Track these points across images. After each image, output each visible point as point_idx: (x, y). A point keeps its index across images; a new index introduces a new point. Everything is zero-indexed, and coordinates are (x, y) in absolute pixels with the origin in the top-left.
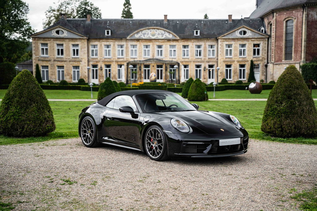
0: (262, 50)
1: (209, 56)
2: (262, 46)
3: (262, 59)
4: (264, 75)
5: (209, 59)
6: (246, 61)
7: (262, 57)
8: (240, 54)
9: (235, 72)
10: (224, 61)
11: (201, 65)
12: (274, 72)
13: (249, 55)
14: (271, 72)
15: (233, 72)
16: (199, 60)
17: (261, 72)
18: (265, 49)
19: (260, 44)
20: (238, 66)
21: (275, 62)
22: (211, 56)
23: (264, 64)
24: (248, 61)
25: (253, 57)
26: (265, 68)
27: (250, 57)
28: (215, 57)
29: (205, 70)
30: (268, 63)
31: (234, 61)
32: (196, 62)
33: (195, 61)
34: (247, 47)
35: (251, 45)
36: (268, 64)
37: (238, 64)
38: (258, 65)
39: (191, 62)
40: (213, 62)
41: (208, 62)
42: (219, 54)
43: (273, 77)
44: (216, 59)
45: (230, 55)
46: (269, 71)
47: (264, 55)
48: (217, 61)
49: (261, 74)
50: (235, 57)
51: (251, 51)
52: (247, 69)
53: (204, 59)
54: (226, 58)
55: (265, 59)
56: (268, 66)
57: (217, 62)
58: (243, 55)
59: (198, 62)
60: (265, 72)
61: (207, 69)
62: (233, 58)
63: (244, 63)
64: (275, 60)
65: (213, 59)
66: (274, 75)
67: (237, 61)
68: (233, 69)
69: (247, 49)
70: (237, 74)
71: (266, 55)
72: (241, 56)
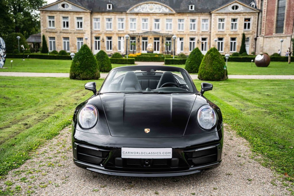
0: (253, 24)
1: (202, 29)
2: (253, 20)
3: (252, 33)
4: (254, 48)
5: (203, 33)
6: (237, 35)
7: (253, 30)
8: (231, 28)
9: (227, 44)
10: (217, 35)
11: (195, 38)
12: (264, 45)
13: (240, 29)
14: (261, 45)
15: (225, 45)
16: (193, 33)
17: (251, 45)
18: (255, 23)
19: (251, 18)
20: (230, 39)
21: (265, 36)
22: (205, 30)
23: (253, 37)
24: (239, 34)
25: (244, 31)
26: (255, 41)
27: (241, 31)
28: (209, 31)
29: (198, 43)
30: (257, 36)
31: (226, 34)
32: (191, 35)
33: (189, 34)
34: (239, 21)
35: (242, 19)
36: (258, 38)
37: (230, 37)
38: (248, 38)
39: (186, 35)
40: (206, 35)
41: (202, 35)
42: (212, 28)
43: (263, 50)
44: (209, 33)
45: (222, 29)
46: (258, 44)
47: (254, 29)
48: (210, 34)
49: (251, 46)
50: (227, 31)
51: (242, 25)
52: (238, 42)
53: (198, 32)
54: (219, 32)
55: (255, 33)
56: (257, 39)
57: (210, 36)
58: (235, 29)
59: (192, 35)
60: (254, 45)
61: (200, 42)
62: (226, 31)
63: (235, 36)
64: (265, 34)
65: (206, 33)
66: (264, 48)
67: (229, 35)
68: (225, 42)
69: (239, 23)
70: (229, 46)
71: (256, 29)
72: (232, 30)
